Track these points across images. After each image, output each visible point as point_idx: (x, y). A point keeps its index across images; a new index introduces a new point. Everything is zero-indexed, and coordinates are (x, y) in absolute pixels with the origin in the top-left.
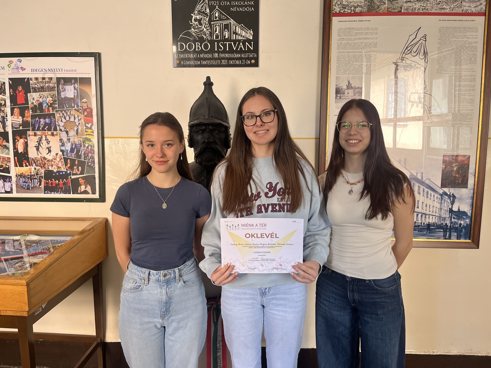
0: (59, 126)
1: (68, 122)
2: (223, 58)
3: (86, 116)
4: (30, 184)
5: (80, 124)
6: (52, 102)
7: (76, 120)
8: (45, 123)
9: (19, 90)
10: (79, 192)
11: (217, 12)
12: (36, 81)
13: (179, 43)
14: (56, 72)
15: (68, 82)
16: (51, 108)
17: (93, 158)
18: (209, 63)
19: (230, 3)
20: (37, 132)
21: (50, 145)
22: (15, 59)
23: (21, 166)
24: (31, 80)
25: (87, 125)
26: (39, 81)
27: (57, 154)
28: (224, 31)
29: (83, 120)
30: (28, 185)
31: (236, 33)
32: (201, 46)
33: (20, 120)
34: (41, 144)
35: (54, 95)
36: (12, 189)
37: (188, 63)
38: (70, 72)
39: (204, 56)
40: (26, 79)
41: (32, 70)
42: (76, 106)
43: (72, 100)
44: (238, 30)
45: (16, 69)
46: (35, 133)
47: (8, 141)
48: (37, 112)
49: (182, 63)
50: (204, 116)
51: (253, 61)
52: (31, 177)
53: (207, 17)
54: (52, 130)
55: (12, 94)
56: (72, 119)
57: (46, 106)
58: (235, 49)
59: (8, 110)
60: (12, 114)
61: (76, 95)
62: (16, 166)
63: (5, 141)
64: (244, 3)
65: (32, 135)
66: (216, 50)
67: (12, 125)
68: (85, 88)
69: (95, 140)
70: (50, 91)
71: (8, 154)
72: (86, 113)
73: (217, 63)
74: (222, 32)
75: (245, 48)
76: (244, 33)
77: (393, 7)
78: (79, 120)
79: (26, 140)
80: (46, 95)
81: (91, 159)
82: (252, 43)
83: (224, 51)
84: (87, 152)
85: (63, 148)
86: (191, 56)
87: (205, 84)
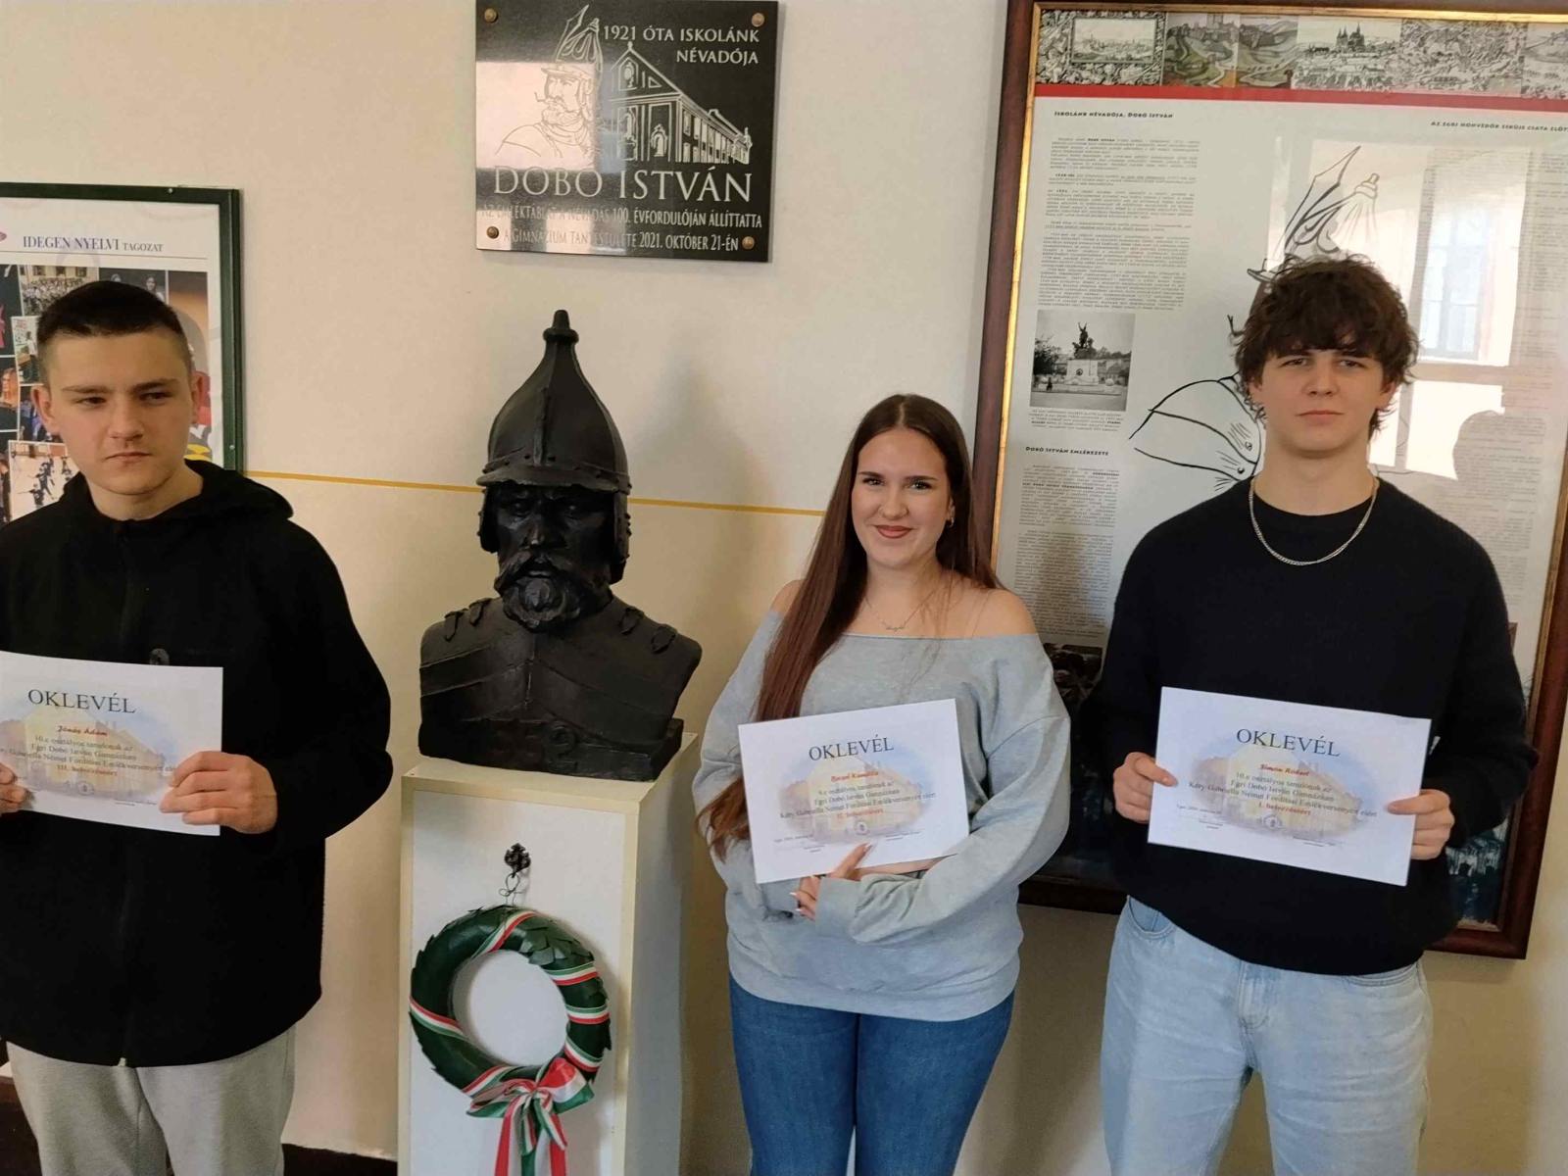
2: (647, 227)
11: (630, 64)
12: (37, 278)
14: (100, 251)
19: (677, 35)
20: (37, 444)
24: (23, 273)
25: (192, 429)
26: (48, 276)
28: (652, 130)
31: (691, 140)
32: (571, 180)
34: (49, 485)
37: (526, 237)
38: (140, 252)
41: (27, 241)
46: (31, 448)
50: (527, 457)
51: (748, 241)
58: (687, 196)
64: (724, 37)
66: (623, 196)
68: (188, 305)
74: (643, 133)
75: (722, 195)
76: (719, 143)
77: (1260, 68)
79: (5, 470)
82: (748, 177)
83: (652, 203)
86: (538, 213)
87: (549, 338)
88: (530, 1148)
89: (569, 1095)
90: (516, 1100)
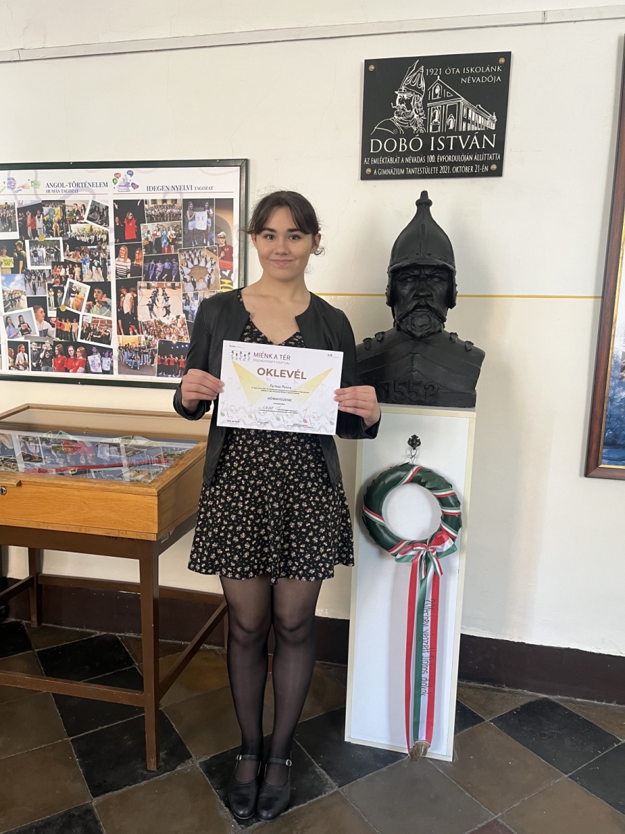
0: (183, 273)
1: (197, 268)
2: (444, 163)
3: (223, 258)
4: (139, 362)
5: (214, 271)
6: (175, 237)
7: (209, 265)
8: (164, 268)
9: (128, 219)
11: (438, 87)
14: (183, 191)
15: (199, 206)
16: (173, 246)
18: (420, 172)
19: (461, 71)
20: (151, 282)
21: (170, 302)
22: (123, 171)
23: (127, 333)
24: (146, 203)
25: (224, 272)
26: (158, 204)
27: (178, 317)
28: (448, 117)
29: (218, 265)
30: (136, 363)
31: (467, 120)
33: (128, 263)
34: (156, 301)
35: (178, 226)
36: (112, 368)
37: (385, 172)
38: (202, 191)
39: (411, 161)
40: (139, 202)
41: (148, 188)
42: (208, 243)
43: (204, 234)
44: (472, 115)
45: (125, 186)
46: (148, 284)
47: (109, 296)
48: (152, 253)
49: (375, 172)
50: (417, 254)
51: (494, 167)
52: (140, 351)
53: (420, 96)
54: (173, 280)
55: (118, 224)
56: (202, 264)
57: (166, 243)
58: (463, 147)
59: (111, 249)
60: (117, 255)
61: (210, 225)
62: (119, 333)
63: (105, 295)
64: (484, 70)
65: (144, 288)
66: (432, 149)
67: (116, 271)
68: (224, 216)
70: (173, 220)
71: (109, 315)
72: (222, 255)
73: (433, 172)
74: (443, 118)
75: (481, 145)
76: (481, 120)
78: (212, 265)
79: (135, 295)
80: (166, 227)
83: (446, 152)
85: (187, 308)
86: (391, 161)
87: (418, 203)
88: (423, 577)
89: (445, 549)
90: (419, 552)
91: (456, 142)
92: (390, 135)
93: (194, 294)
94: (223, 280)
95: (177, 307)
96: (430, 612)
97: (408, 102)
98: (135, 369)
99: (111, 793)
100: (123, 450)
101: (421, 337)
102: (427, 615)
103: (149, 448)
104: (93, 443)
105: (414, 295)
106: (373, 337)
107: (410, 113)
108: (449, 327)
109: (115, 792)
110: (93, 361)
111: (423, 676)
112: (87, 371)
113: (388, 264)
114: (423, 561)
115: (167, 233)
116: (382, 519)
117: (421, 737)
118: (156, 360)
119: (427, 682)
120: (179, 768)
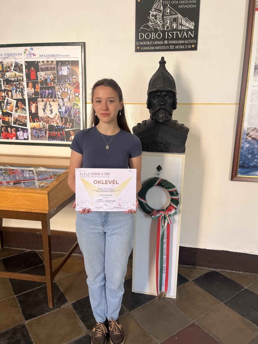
0: (58, 95)
1: (63, 92)
2: (171, 44)
3: (75, 88)
4: (40, 134)
5: (71, 94)
6: (53, 78)
7: (69, 91)
8: (49, 93)
9: (31, 70)
10: (70, 140)
11: (168, 9)
12: (43, 64)
13: (140, 34)
14: (56, 57)
15: (63, 64)
16: (52, 82)
17: (79, 117)
18: (161, 48)
19: (179, 2)
20: (44, 99)
21: (52, 108)
22: (28, 48)
24: (40, 63)
25: (76, 94)
26: (45, 63)
27: (56, 114)
28: (173, 23)
29: (73, 91)
30: (38, 135)
31: (181, 25)
32: (155, 35)
33: (33, 90)
34: (46, 107)
35: (54, 73)
36: (28, 137)
37: (146, 48)
38: (65, 57)
39: (157, 43)
40: (36, 62)
41: (40, 56)
42: (68, 81)
43: (66, 77)
45: (30, 55)
46: (42, 100)
47: (25, 105)
48: (43, 85)
49: (141, 48)
50: (160, 86)
51: (193, 46)
52: (40, 130)
53: (161, 13)
54: (53, 98)
55: (27, 72)
56: (66, 90)
57: (49, 81)
58: (180, 37)
59: (25, 84)
60: (27, 87)
61: (69, 73)
62: (30, 122)
63: (23, 105)
64: (189, 2)
65: (41, 101)
66: (166, 38)
67: (28, 94)
68: (75, 69)
69: (81, 105)
70: (52, 71)
71: (26, 114)
72: (75, 86)
73: (167, 48)
74: (171, 24)
75: (187, 36)
76: (187, 25)
78: (70, 91)
79: (37, 105)
80: (49, 73)
81: (78, 118)
82: (193, 31)
83: (172, 39)
84: (76, 113)
85: (60, 110)
86: (148, 43)
87: (160, 62)
88: (163, 225)
89: (172, 213)
90: (161, 215)
91: (177, 34)
92: (148, 31)
93: (63, 104)
94: (75, 98)
95: (56, 110)
96: (166, 240)
97: (155, 16)
98: (38, 137)
99: (33, 319)
100: (35, 173)
101: (162, 122)
102: (165, 240)
103: (46, 172)
104: (22, 170)
105: (159, 104)
106: (141, 122)
107: (156, 21)
108: (174, 118)
109: (35, 318)
110: (19, 134)
111: (164, 266)
112: (17, 138)
113: (147, 90)
114: (163, 218)
115: (50, 76)
116: (146, 201)
117: (163, 290)
118: (47, 134)
119: (165, 268)
120: (62, 307)
